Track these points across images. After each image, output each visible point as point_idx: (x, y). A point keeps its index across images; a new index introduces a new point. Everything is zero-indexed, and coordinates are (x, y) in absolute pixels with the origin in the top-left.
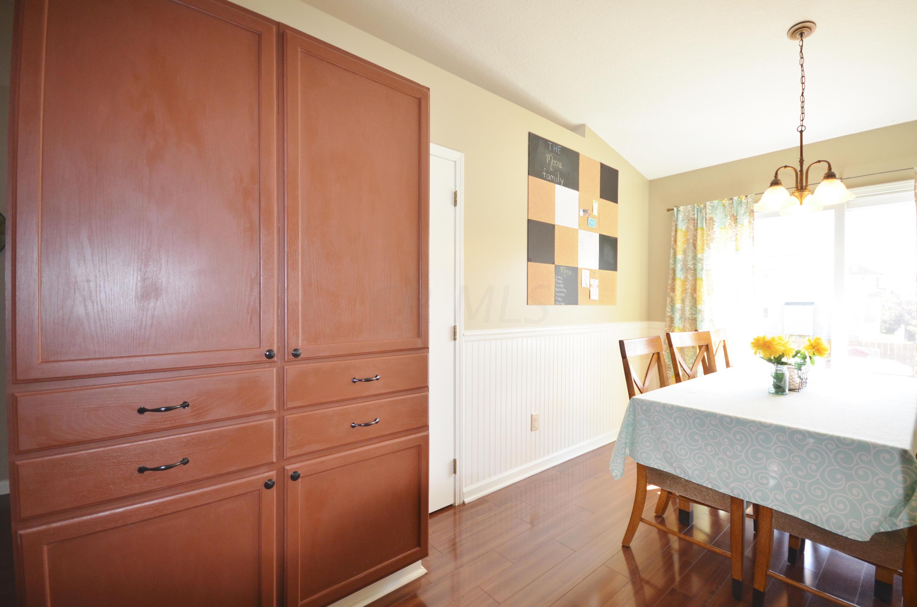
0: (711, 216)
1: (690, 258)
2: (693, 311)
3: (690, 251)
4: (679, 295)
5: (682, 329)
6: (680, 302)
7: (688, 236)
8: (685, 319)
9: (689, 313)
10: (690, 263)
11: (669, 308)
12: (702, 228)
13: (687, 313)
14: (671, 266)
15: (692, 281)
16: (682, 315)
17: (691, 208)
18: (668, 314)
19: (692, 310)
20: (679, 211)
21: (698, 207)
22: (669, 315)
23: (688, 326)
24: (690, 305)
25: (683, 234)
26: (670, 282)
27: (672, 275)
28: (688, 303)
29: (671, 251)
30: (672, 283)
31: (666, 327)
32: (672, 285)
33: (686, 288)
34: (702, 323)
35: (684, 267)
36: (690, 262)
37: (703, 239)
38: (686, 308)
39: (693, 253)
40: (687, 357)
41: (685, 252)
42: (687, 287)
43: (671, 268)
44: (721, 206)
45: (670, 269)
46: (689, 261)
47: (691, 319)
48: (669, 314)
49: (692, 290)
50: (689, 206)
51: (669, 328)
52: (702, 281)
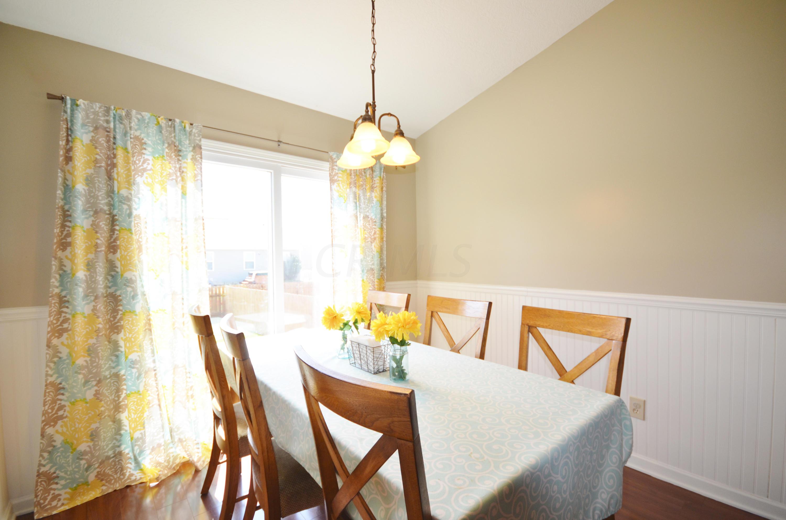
0: (137, 133)
1: (102, 194)
2: (108, 283)
3: (103, 182)
4: (81, 256)
5: (88, 314)
6: (82, 267)
7: (97, 154)
8: (96, 297)
9: (102, 286)
10: (103, 202)
11: (56, 280)
12: (126, 149)
13: (99, 286)
14: (59, 202)
15: (107, 232)
16: (87, 290)
17: (100, 108)
18: (54, 290)
19: (107, 281)
20: (77, 105)
21: (114, 111)
22: (56, 293)
23: (102, 308)
24: (104, 272)
25: (84, 148)
26: (58, 231)
27: (60, 218)
28: (101, 270)
29: (59, 174)
30: (60, 234)
31: (50, 316)
32: (61, 238)
33: (97, 243)
34: (133, 300)
35: (89, 207)
36: (101, 200)
37: (127, 166)
38: (98, 277)
39: (107, 186)
40: (102, 360)
41: (89, 181)
42: (99, 242)
43: (60, 205)
44: (154, 125)
45: (58, 208)
46: (100, 198)
47: (105, 295)
48: (57, 291)
49: (106, 247)
50: (98, 105)
51: (56, 317)
52: (132, 233)
